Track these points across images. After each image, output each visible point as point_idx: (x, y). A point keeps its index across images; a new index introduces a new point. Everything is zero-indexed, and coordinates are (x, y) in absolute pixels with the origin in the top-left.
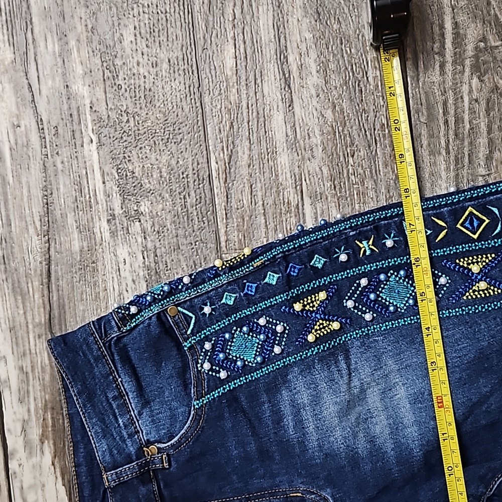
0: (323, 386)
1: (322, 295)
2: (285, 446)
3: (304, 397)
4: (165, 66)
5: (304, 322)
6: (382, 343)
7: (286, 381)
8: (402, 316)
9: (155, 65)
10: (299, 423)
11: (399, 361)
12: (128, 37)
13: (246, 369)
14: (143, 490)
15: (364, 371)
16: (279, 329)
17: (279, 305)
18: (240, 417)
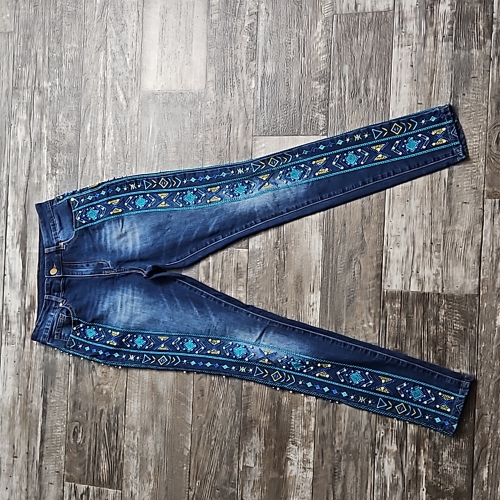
0: (114, 229)
1: (118, 200)
2: (100, 246)
3: (108, 232)
4: (70, 127)
5: (111, 207)
6: (134, 218)
7: (104, 226)
8: (140, 210)
9: (67, 127)
10: (105, 239)
11: (138, 224)
12: (61, 117)
13: (92, 221)
14: (56, 255)
15: (127, 226)
16: (103, 209)
17: (104, 202)
18: (89, 235)
